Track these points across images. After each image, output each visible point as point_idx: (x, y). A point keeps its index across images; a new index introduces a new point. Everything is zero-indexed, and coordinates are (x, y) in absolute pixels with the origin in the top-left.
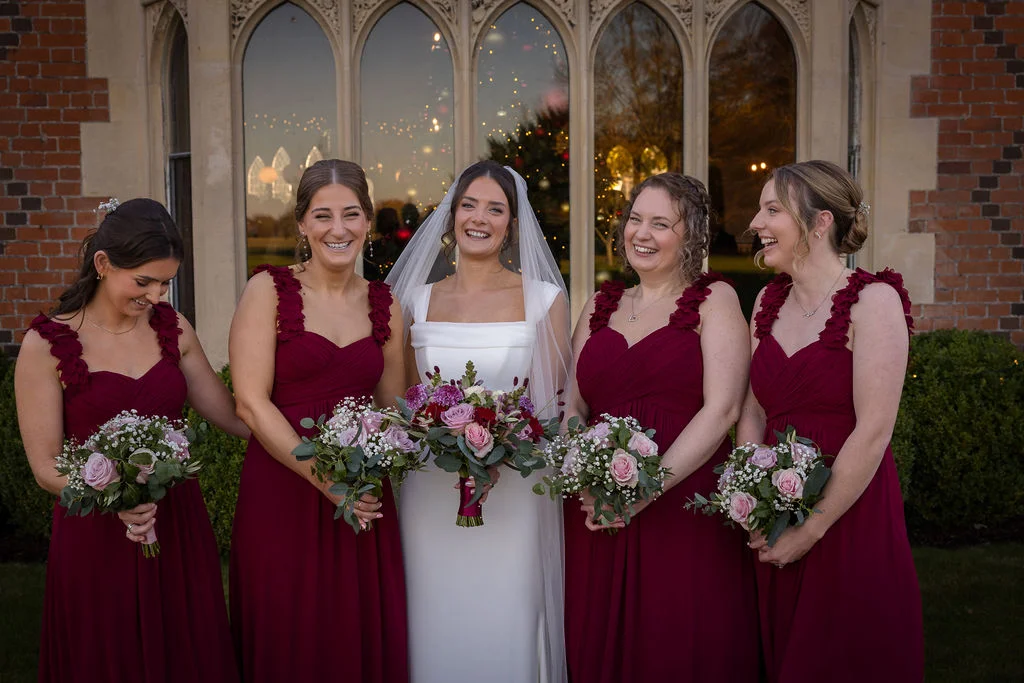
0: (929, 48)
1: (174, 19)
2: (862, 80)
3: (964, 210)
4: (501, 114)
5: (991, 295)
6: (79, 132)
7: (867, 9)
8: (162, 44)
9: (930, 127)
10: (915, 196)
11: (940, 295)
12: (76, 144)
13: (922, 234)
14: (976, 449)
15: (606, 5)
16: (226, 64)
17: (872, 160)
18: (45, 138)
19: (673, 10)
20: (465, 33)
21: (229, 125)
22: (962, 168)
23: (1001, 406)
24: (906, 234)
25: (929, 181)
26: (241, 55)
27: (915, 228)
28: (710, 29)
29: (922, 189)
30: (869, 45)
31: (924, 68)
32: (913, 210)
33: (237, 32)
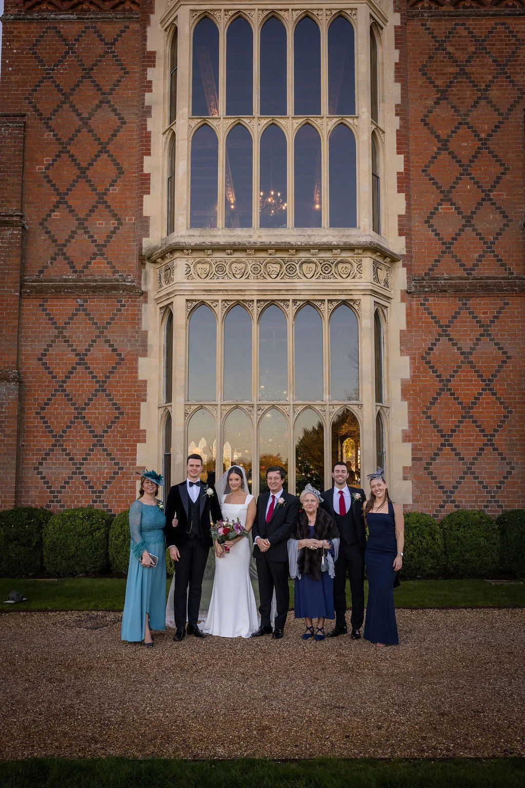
0: (407, 420)
1: (167, 412)
2: (385, 431)
3: (421, 473)
4: (270, 440)
5: (432, 502)
6: (136, 447)
7: (384, 409)
8: (163, 420)
9: (408, 447)
10: (405, 468)
11: (414, 501)
12: (136, 449)
13: (408, 481)
14: (415, 551)
15: (299, 409)
16: (183, 428)
17: (389, 456)
18: (126, 448)
19: (320, 411)
20: (255, 419)
21: (183, 446)
22: (420, 459)
23: (423, 537)
24: (402, 481)
25: (409, 463)
26: (187, 425)
27: (405, 479)
28: (331, 417)
29: (407, 466)
30: (387, 420)
31: (406, 427)
32: (404, 473)
33: (186, 418)
